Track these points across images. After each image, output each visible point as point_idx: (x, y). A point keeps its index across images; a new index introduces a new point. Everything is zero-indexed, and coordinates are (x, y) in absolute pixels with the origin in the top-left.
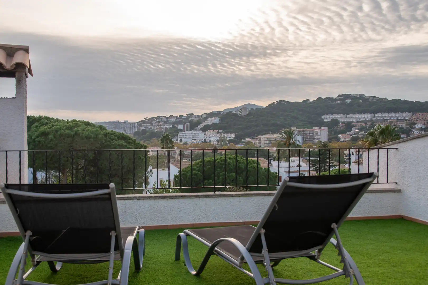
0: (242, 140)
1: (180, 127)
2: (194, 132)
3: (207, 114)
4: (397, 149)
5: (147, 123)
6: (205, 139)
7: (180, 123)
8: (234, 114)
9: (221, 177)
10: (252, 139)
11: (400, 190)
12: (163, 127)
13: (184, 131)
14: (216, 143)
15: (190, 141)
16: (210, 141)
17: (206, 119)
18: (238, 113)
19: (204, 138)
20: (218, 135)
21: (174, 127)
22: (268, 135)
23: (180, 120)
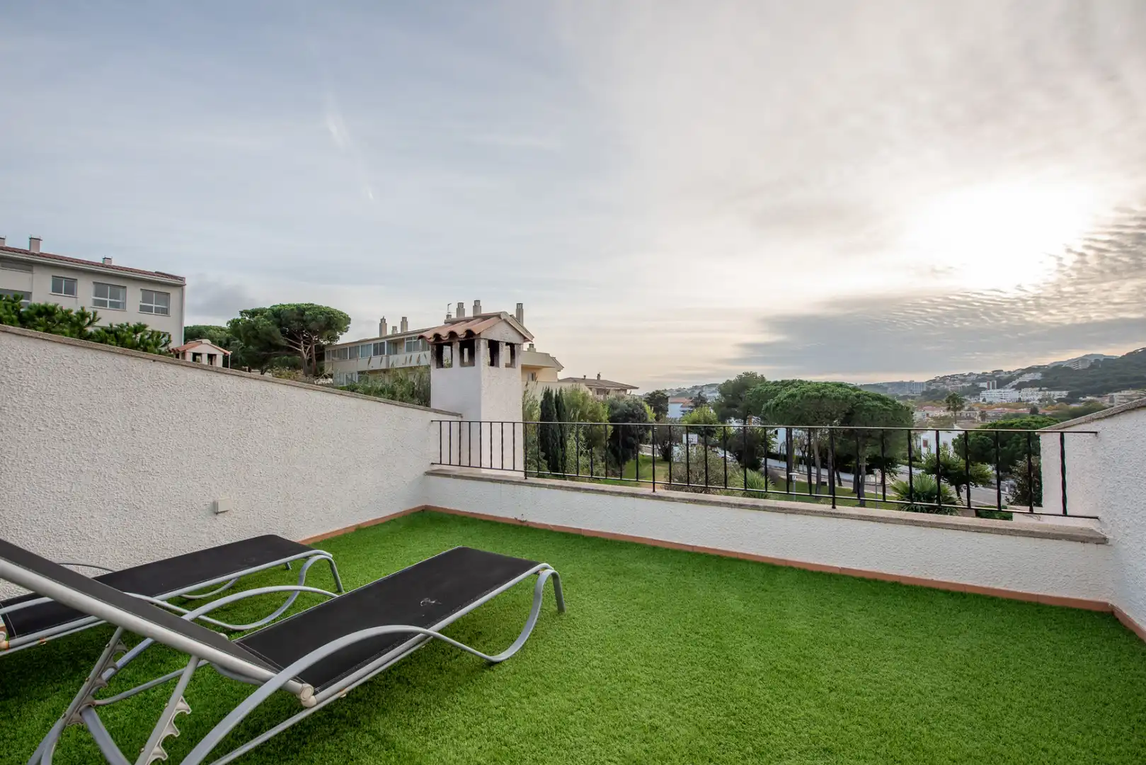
0: (1081, 398)
1: (984, 385)
2: (1003, 391)
3: (1023, 370)
4: (1096, 433)
5: (938, 382)
6: (1020, 399)
7: (983, 380)
8: (1065, 367)
9: (1021, 445)
10: (1099, 397)
11: (1105, 539)
12: (959, 385)
13: (989, 389)
14: (1038, 402)
15: (997, 401)
16: (1028, 401)
17: (1020, 375)
18: (1072, 366)
19: (1018, 397)
20: (1041, 393)
21: (973, 385)
22: (1126, 391)
23: (984, 377)
